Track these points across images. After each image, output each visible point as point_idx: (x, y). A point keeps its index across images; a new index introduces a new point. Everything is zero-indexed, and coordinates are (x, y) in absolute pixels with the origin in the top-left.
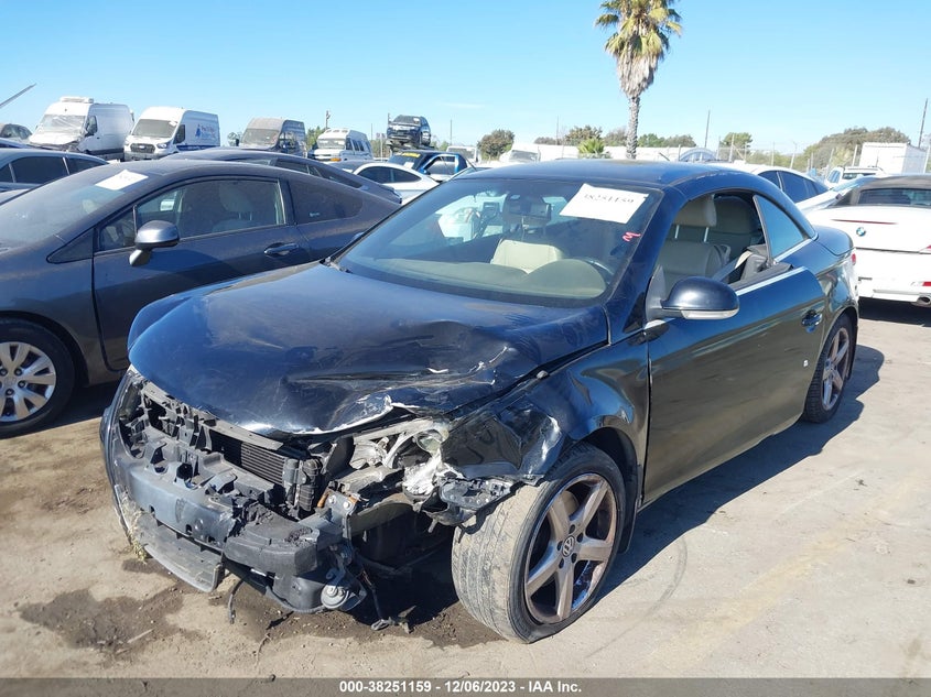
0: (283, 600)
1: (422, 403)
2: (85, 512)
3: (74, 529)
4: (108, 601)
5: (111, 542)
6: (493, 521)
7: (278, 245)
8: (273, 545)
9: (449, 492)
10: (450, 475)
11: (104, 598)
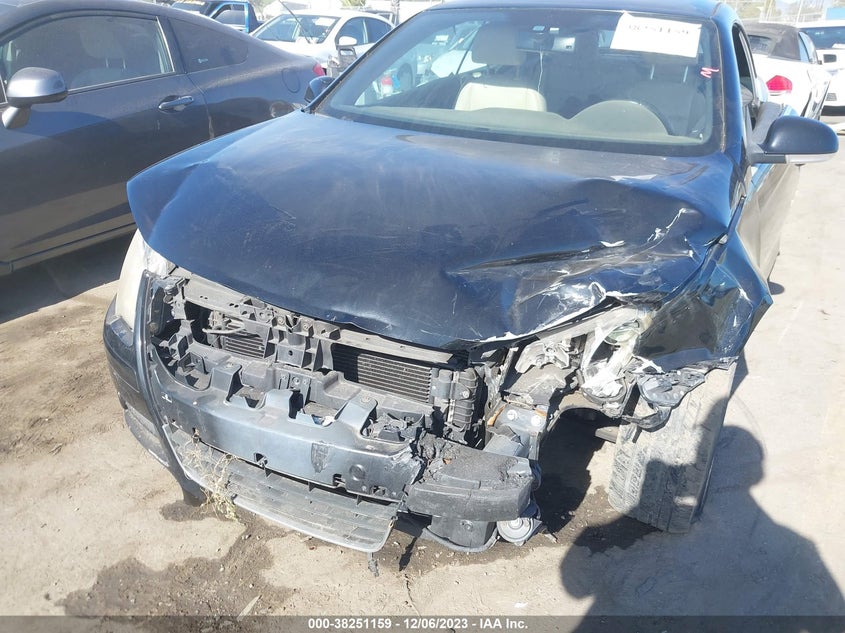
0: (446, 539)
1: (638, 289)
2: (59, 449)
3: (58, 474)
4: (173, 571)
5: (122, 485)
6: (681, 415)
7: (172, 98)
8: (483, 489)
9: (653, 391)
10: (650, 371)
11: (166, 566)
